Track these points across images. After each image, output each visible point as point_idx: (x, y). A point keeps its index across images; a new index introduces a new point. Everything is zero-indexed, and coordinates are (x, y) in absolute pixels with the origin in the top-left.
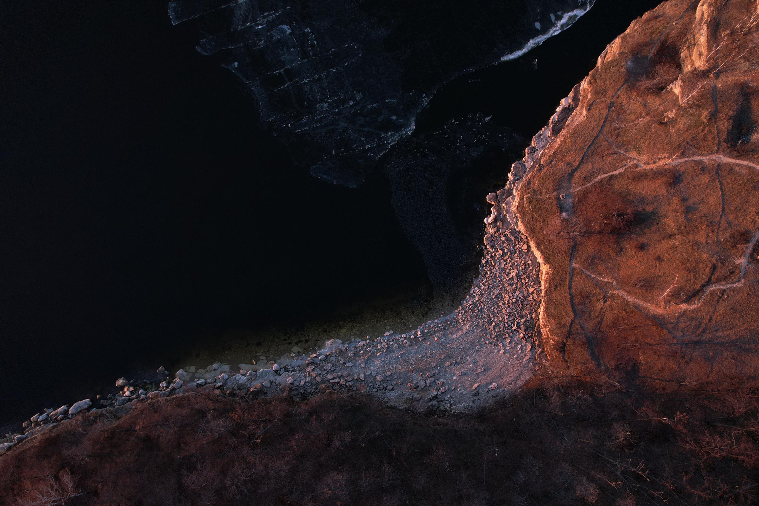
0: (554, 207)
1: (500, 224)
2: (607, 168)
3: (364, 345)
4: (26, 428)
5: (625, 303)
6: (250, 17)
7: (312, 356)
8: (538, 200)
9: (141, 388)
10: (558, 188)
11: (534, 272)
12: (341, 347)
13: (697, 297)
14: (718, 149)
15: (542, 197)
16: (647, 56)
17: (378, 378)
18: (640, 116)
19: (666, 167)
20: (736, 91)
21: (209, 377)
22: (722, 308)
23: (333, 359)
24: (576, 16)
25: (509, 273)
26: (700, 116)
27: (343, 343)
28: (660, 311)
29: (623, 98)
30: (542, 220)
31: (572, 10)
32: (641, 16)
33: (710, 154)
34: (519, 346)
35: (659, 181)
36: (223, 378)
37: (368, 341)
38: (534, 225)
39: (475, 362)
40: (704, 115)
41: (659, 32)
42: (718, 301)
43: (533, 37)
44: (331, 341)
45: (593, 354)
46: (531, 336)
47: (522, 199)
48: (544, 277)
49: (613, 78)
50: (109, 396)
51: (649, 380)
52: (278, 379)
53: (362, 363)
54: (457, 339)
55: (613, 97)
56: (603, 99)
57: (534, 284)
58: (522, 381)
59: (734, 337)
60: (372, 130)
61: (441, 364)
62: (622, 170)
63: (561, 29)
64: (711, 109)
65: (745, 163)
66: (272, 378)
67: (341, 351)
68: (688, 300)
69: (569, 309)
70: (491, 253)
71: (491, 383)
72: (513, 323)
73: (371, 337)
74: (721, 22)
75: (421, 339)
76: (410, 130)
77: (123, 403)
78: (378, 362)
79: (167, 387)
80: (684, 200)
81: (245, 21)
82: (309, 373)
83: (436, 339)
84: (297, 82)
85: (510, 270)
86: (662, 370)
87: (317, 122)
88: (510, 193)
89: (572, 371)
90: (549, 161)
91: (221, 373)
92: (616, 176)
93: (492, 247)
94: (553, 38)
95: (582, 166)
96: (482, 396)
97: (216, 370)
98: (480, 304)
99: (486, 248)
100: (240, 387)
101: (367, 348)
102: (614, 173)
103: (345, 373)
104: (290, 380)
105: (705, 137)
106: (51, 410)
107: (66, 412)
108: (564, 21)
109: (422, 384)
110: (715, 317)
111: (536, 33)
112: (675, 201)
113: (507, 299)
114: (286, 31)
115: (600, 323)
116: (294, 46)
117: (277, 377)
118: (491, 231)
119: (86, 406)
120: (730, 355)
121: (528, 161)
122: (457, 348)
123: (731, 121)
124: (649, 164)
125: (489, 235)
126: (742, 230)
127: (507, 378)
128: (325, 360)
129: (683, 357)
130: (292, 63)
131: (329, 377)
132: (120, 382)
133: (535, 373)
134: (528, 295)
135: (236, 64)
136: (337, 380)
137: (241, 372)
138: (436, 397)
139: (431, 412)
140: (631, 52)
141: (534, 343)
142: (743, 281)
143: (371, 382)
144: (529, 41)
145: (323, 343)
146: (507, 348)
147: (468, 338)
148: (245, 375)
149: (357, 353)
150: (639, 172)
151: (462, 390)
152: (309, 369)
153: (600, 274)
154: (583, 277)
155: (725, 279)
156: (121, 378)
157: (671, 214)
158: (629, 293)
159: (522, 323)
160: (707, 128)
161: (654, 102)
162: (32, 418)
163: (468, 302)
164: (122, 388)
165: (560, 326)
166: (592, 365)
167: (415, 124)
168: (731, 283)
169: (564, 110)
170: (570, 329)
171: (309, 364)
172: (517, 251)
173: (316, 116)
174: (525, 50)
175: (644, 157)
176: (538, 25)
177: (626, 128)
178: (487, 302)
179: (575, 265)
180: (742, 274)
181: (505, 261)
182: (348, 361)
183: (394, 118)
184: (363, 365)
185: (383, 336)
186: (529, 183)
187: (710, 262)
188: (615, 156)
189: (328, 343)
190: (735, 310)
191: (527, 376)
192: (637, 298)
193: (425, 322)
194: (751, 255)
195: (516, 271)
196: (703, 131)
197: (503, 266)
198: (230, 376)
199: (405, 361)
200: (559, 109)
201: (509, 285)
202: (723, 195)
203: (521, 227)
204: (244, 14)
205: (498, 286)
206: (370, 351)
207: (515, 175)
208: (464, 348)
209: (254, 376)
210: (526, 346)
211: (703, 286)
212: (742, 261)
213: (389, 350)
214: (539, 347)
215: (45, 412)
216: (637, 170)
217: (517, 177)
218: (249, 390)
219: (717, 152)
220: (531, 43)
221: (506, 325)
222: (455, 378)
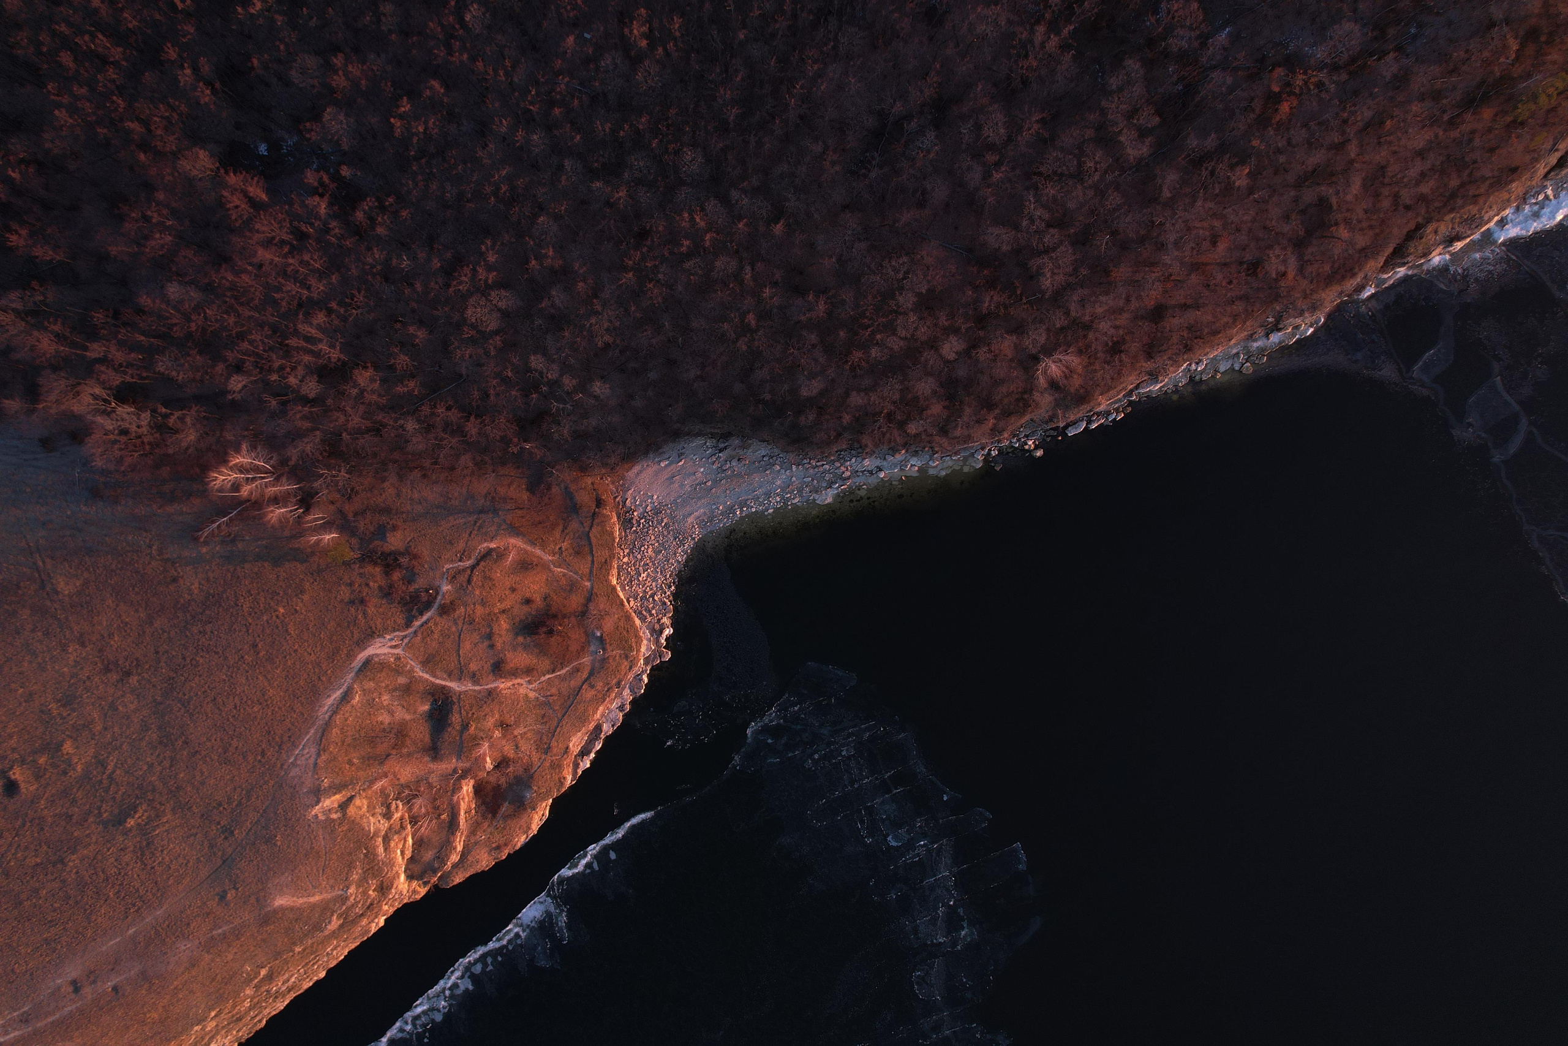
0: (608, 641)
1: (657, 627)
2: (557, 682)
3: (793, 499)
4: (1128, 406)
5: (543, 547)
6: (934, 854)
7: (846, 486)
8: (624, 649)
9: (1017, 448)
10: (604, 660)
11: (623, 578)
12: (817, 497)
13: (482, 554)
14: (459, 696)
15: (619, 651)
16: (509, 803)
17: (778, 468)
18: (522, 735)
19: (503, 680)
20: (442, 752)
21: (949, 462)
22: (461, 545)
23: (824, 485)
24: (570, 868)
25: (647, 577)
26: (476, 728)
27: (814, 500)
28: (513, 541)
29: (535, 757)
30: (619, 628)
31: (574, 875)
32: (509, 854)
33: (467, 691)
34: (637, 503)
35: (512, 665)
36: (934, 462)
37: (789, 503)
38: (627, 624)
39: (682, 485)
40: (473, 728)
41: (497, 829)
42: (464, 551)
43: (618, 841)
44: (827, 502)
45: (572, 499)
46: (626, 513)
47: (638, 651)
48: (615, 572)
49: (543, 781)
50: (1049, 439)
51: (518, 475)
52: (878, 462)
53: (794, 482)
54: (699, 508)
55: (545, 760)
56: (554, 758)
57: (623, 565)
58: (636, 469)
59: (451, 518)
60: (793, 727)
61: (716, 482)
62: (543, 679)
63: (587, 852)
64: (465, 735)
65: (438, 681)
66: (885, 463)
67: (816, 492)
68: (489, 552)
69: (594, 540)
70: (666, 597)
71: (666, 466)
72: (644, 526)
73: (786, 508)
74: (447, 829)
75: (736, 507)
76: (753, 727)
77: (1033, 433)
78: (779, 482)
79: (990, 450)
80: (492, 646)
81: (939, 849)
82: (847, 470)
83: (721, 508)
84: (876, 779)
85: (646, 580)
86: (509, 486)
87: (852, 734)
88: (647, 660)
89: (589, 480)
90: (611, 691)
91: (936, 467)
92: (548, 673)
93: (665, 603)
94: (596, 841)
95: (580, 683)
96: (675, 454)
97: (942, 469)
98: (677, 544)
99: (671, 601)
100: (916, 454)
101: (790, 496)
102: (550, 676)
103: (811, 471)
104: (866, 462)
105: (471, 707)
106: (1105, 424)
107: (1089, 422)
108: (584, 862)
109: (734, 463)
110: (467, 536)
111: (614, 846)
112: (499, 646)
113: (650, 550)
114: (892, 838)
115: (565, 528)
116: (883, 821)
117: (880, 465)
118: (666, 620)
119: (1070, 428)
120: (453, 501)
121: (627, 696)
122: (699, 499)
123: (450, 722)
124: (518, 684)
125: (668, 615)
126: (445, 617)
127: (650, 471)
128: (832, 483)
129: (493, 498)
130: (883, 800)
131: (827, 467)
132: (1039, 453)
133: (623, 478)
134: (629, 555)
135: (945, 798)
136: (818, 464)
137: (916, 468)
138: (721, 451)
139: (726, 436)
140: (525, 809)
141: (623, 507)
142: (445, 570)
143: (785, 463)
144: (623, 836)
145: (834, 499)
146: (649, 501)
147: (688, 509)
148: (912, 465)
149: (800, 491)
150: (528, 675)
151: (694, 458)
152: (848, 474)
153: (564, 575)
154: (580, 572)
155: (460, 572)
156: (1039, 457)
157: (503, 633)
158: (539, 558)
159: (635, 525)
160: (470, 715)
161: (509, 750)
162: (1123, 415)
163: (689, 545)
164: (1037, 447)
165: (602, 524)
166: (573, 487)
167: (747, 734)
168: (454, 568)
169: (589, 753)
170: (593, 521)
171: (848, 478)
172: (639, 599)
173: (854, 740)
174: (628, 825)
175: (522, 691)
176: (613, 855)
177: (535, 724)
178: (669, 546)
179: (588, 584)
180: (446, 576)
181: (651, 589)
182: (809, 482)
183: (770, 741)
184: (794, 479)
185: (774, 508)
186: (631, 668)
187: (473, 587)
188: (548, 693)
189: (829, 500)
190: (451, 543)
191: (631, 474)
192: (532, 552)
193: (732, 524)
194: (437, 593)
195: (641, 579)
196: (473, 714)
197: (654, 584)
198: (928, 463)
199: (751, 484)
200: (592, 755)
201: (648, 564)
202: (459, 651)
203: (638, 622)
204: (941, 859)
205: (658, 563)
206: (787, 494)
207: (641, 680)
208: (692, 499)
209: (902, 465)
210: (631, 503)
211: (478, 564)
212: (446, 588)
213: (768, 495)
214: (618, 502)
215: (1111, 422)
216: (529, 679)
217: (639, 678)
218: (907, 451)
219: (460, 693)
220: (620, 833)
221: (650, 523)
222: (702, 470)
